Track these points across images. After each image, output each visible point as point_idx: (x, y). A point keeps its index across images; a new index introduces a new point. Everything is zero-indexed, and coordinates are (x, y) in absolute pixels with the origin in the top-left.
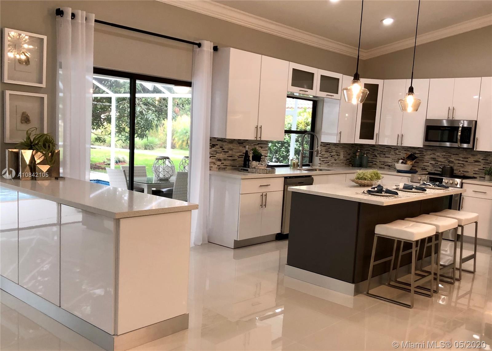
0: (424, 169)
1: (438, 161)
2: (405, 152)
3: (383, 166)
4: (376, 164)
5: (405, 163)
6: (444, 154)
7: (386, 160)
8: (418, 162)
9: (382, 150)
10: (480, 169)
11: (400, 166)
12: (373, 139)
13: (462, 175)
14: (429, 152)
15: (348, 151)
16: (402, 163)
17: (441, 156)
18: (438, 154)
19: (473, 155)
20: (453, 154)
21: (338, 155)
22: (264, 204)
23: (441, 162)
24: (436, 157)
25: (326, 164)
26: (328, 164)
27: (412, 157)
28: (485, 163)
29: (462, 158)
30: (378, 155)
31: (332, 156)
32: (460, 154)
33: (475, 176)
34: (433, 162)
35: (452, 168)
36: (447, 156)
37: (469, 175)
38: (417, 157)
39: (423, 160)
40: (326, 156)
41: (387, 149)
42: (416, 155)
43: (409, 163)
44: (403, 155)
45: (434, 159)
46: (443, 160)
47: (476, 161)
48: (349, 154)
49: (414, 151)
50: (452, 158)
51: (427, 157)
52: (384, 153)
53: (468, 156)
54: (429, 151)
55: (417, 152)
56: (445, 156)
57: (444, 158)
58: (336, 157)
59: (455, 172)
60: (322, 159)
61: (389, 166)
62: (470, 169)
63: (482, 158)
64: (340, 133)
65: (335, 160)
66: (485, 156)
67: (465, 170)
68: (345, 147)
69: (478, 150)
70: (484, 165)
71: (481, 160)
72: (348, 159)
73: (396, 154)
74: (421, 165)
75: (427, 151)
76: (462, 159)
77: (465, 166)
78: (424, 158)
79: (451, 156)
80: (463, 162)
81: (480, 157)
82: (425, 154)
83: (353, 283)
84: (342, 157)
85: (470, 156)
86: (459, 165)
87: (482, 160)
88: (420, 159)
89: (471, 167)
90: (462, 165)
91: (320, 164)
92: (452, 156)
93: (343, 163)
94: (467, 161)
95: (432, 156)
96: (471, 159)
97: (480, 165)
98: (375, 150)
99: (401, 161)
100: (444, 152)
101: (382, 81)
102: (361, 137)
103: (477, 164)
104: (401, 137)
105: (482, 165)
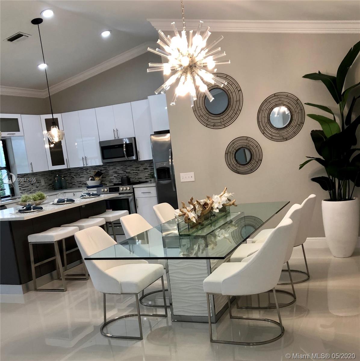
0: (111, 182)
1: (119, 173)
2: (94, 170)
3: (80, 185)
4: (74, 184)
5: (94, 180)
6: (122, 167)
8: (105, 177)
9: (76, 172)
10: (149, 175)
11: (90, 183)
12: (64, 164)
13: (138, 181)
14: (111, 168)
15: (48, 178)
16: (91, 180)
17: (120, 169)
18: (118, 168)
19: (142, 164)
20: (129, 166)
21: (38, 183)
23: (121, 174)
24: (117, 171)
25: (29, 192)
26: (30, 191)
27: (98, 174)
28: (151, 169)
29: (135, 168)
30: (74, 177)
31: (32, 185)
32: (133, 165)
33: (147, 180)
35: (127, 177)
36: (124, 168)
37: (142, 181)
38: (102, 173)
39: (108, 175)
40: (26, 185)
41: (80, 170)
42: (103, 172)
43: (97, 179)
44: (93, 174)
45: (116, 172)
46: (122, 172)
47: (145, 169)
48: (50, 180)
49: (100, 168)
50: (128, 169)
51: (111, 172)
52: (79, 174)
53: (139, 166)
54: (111, 166)
55: (103, 169)
56: (123, 169)
58: (38, 185)
59: (131, 180)
60: (22, 189)
61: (84, 185)
62: (143, 176)
63: (148, 165)
64: (31, 164)
65: (37, 187)
66: (150, 163)
67: (140, 177)
68: (44, 175)
69: (141, 160)
72: (51, 184)
73: (88, 173)
74: (108, 179)
75: (109, 167)
77: (138, 174)
78: (109, 173)
79: (127, 168)
80: (136, 171)
81: (147, 165)
82: (108, 169)
83: (20, 284)
84: (43, 183)
85: (140, 165)
86: (135, 174)
87: (149, 167)
88: (107, 174)
89: (143, 174)
90: (136, 174)
91: (22, 193)
93: (46, 188)
94: (139, 170)
95: (114, 170)
96: (141, 168)
97: (148, 171)
100: (122, 165)
101: (60, 114)
102: (53, 164)
103: (146, 171)
104: (85, 159)
105: (150, 171)
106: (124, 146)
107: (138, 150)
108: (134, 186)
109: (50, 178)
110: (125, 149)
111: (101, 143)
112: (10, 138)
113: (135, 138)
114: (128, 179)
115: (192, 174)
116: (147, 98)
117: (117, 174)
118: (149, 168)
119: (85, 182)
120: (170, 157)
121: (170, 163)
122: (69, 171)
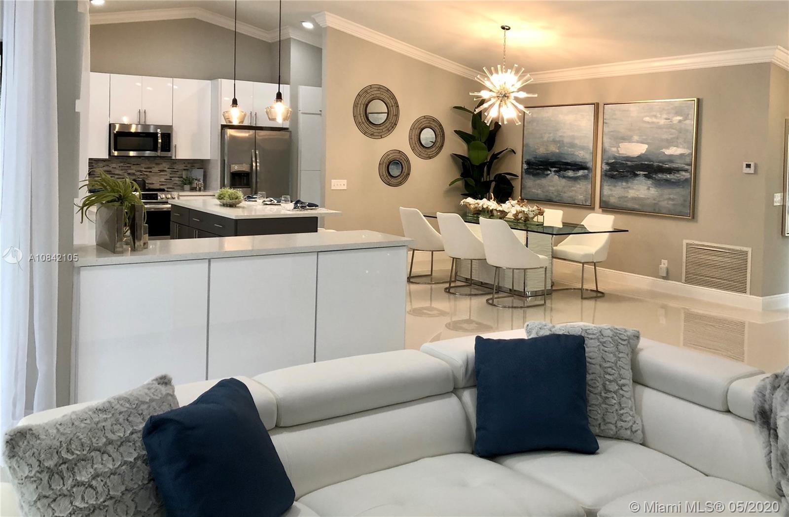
1: (114, 174)
6: (122, 164)
10: (166, 179)
17: (117, 167)
18: (114, 165)
20: (134, 165)
24: (112, 170)
28: (172, 171)
29: (145, 168)
32: (143, 164)
33: (162, 187)
36: (125, 167)
39: (94, 175)
47: (161, 171)
50: (133, 169)
53: (150, 166)
54: (100, 162)
56: (123, 168)
57: (122, 170)
66: (171, 164)
69: (175, 158)
70: (171, 174)
75: (98, 163)
76: (143, 169)
77: (149, 177)
78: (95, 172)
79: (130, 167)
85: (154, 166)
87: (168, 168)
89: (156, 178)
92: (132, 167)
94: (151, 172)
95: (105, 168)
96: (156, 169)
97: (166, 175)
100: (121, 162)
103: (162, 173)
105: (169, 175)
106: (159, 135)
110: (160, 141)
111: (113, 126)
113: (172, 127)
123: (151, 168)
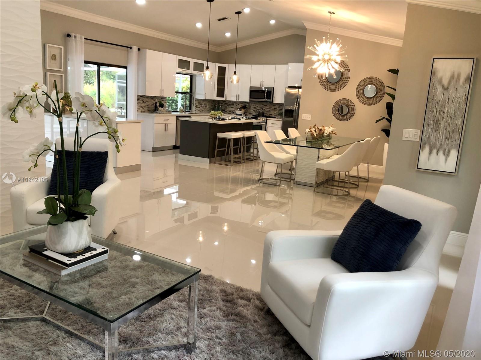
0: (251, 114)
1: (257, 109)
2: (241, 105)
3: (230, 113)
4: (226, 111)
5: (241, 111)
6: (260, 105)
7: (232, 109)
8: (247, 110)
9: (229, 103)
10: (277, 113)
11: (238, 112)
12: (224, 97)
13: (269, 116)
14: (253, 105)
15: (211, 104)
16: (239, 110)
17: (258, 106)
18: (257, 105)
19: (274, 106)
21: (205, 106)
22: (166, 129)
23: (259, 109)
24: (256, 107)
25: (199, 111)
26: (200, 111)
27: (244, 107)
28: (279, 109)
30: (227, 107)
31: (202, 107)
32: (268, 105)
33: (275, 116)
34: (255, 110)
35: (263, 112)
37: (272, 116)
38: (247, 107)
40: (199, 106)
41: (232, 103)
42: (246, 106)
43: (243, 110)
44: (240, 106)
45: (255, 108)
46: (259, 108)
47: (275, 109)
48: (212, 106)
49: (246, 104)
51: (252, 107)
52: (230, 105)
53: (271, 106)
54: (253, 103)
55: (247, 104)
57: (260, 107)
58: (205, 107)
59: (265, 115)
60: (196, 108)
61: (233, 112)
62: (273, 113)
63: (278, 107)
64: (206, 94)
65: (204, 109)
67: (270, 113)
68: (209, 102)
69: (275, 103)
71: (277, 108)
72: (212, 109)
73: (237, 106)
74: (249, 111)
76: (268, 108)
80: (269, 110)
81: (277, 107)
82: (251, 105)
83: (208, 158)
84: (208, 107)
85: (272, 106)
86: (267, 111)
88: (249, 108)
89: (273, 112)
90: (269, 111)
91: (196, 111)
92: (264, 106)
93: (208, 111)
94: (271, 109)
95: (254, 106)
96: (273, 108)
98: (225, 103)
99: (239, 109)
100: (260, 104)
101: (228, 65)
102: (217, 96)
103: (276, 110)
104: (238, 96)
105: (278, 111)
106: (266, 92)
107: (274, 96)
108: (267, 118)
109: (212, 104)
110: (266, 94)
111: (251, 87)
112: (196, 75)
113: (274, 88)
114: (263, 113)
115: (310, 116)
116: (288, 64)
117: (255, 109)
118: (278, 108)
119: (234, 111)
120: (295, 104)
121: (295, 108)
122: (225, 102)
123: (271, 107)
